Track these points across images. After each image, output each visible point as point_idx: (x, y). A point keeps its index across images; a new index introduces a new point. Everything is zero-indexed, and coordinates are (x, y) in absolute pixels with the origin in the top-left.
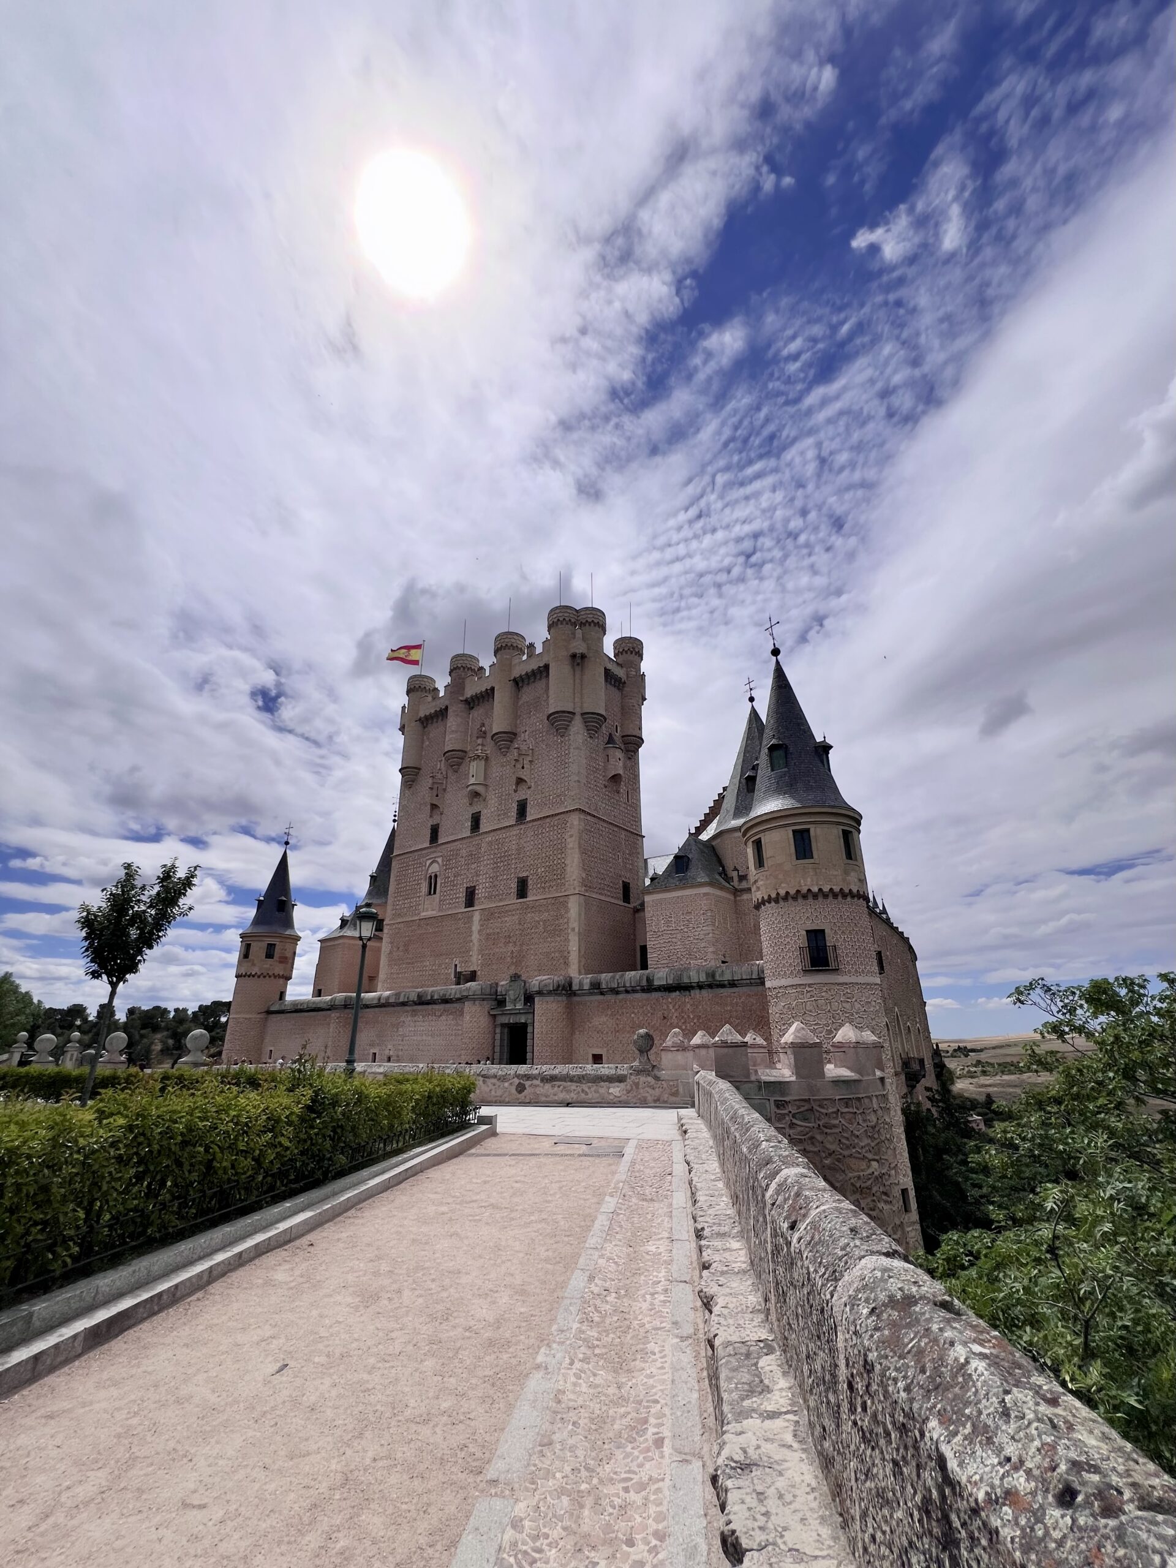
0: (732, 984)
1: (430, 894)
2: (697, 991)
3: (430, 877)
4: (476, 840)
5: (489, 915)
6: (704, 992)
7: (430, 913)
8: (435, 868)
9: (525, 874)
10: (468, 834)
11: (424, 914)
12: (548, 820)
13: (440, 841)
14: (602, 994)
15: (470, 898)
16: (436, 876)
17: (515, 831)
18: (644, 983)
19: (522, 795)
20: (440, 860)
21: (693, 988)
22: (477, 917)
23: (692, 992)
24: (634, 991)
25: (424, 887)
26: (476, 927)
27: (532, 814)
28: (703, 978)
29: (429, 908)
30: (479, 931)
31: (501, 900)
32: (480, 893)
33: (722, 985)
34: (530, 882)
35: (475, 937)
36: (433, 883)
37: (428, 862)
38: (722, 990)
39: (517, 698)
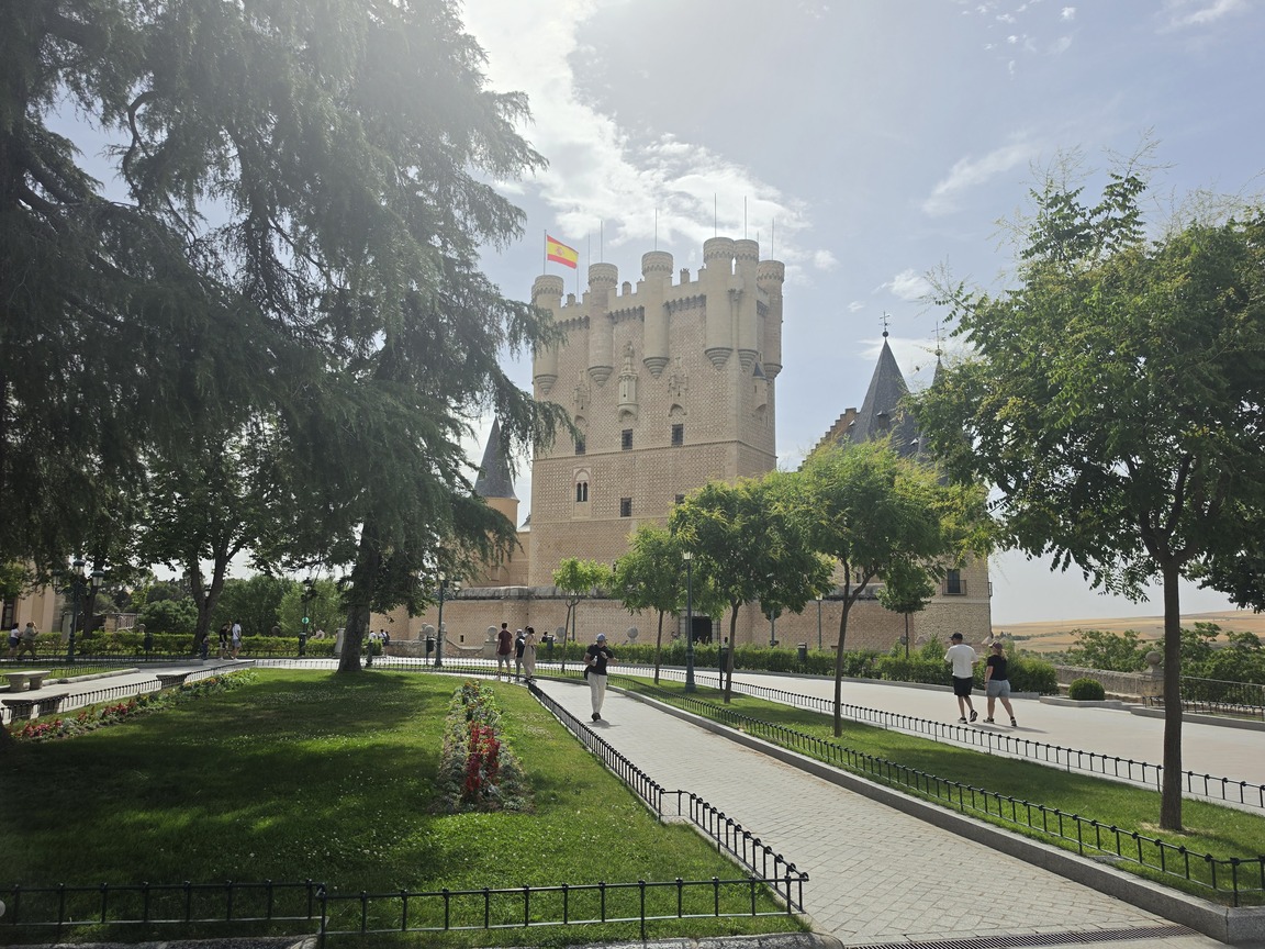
1: (579, 500)
3: (579, 485)
4: (629, 456)
7: (580, 518)
8: (583, 478)
9: (682, 493)
10: (620, 449)
11: (575, 518)
12: (706, 447)
13: (588, 452)
15: (626, 508)
16: (585, 485)
17: (671, 453)
19: (677, 419)
20: (589, 470)
25: (573, 493)
27: (687, 439)
29: (582, 512)
31: (659, 513)
32: (635, 505)
36: (582, 492)
37: (575, 471)
39: (668, 323)
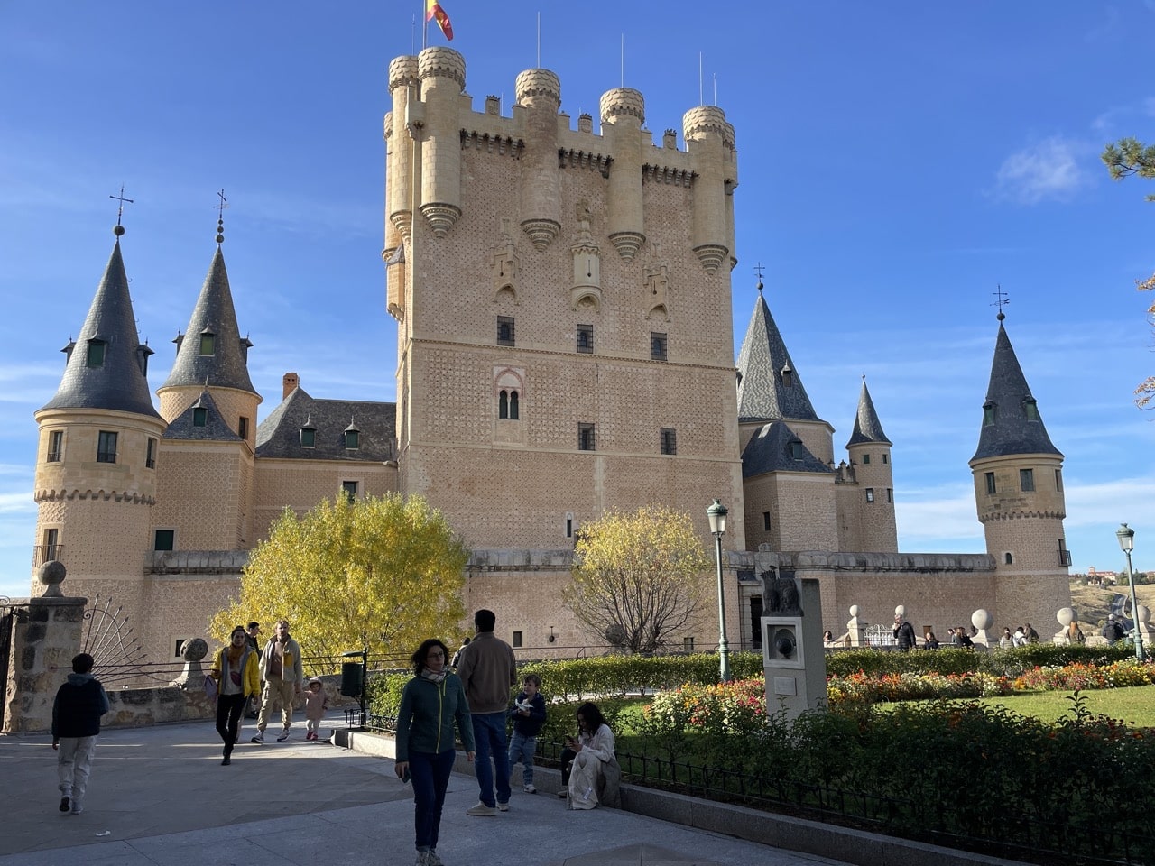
0: (971, 570)
1: (503, 415)
2: (943, 573)
3: (503, 393)
4: (588, 362)
5: (618, 467)
6: (948, 574)
7: (510, 445)
8: (510, 382)
9: (669, 426)
10: (573, 348)
11: (498, 444)
12: (697, 370)
13: (519, 344)
14: (864, 571)
15: (586, 438)
16: (515, 394)
17: (651, 369)
18: (906, 564)
19: (658, 324)
20: (522, 373)
21: (942, 570)
22: (600, 464)
23: (940, 574)
24: (895, 570)
25: (495, 407)
26: (600, 476)
27: (673, 354)
28: (952, 563)
29: (509, 436)
30: (605, 484)
31: (636, 450)
32: (602, 434)
33: (963, 570)
34: (678, 437)
35: (600, 488)
36: (509, 404)
37: (497, 370)
38: (961, 573)
39: (642, 193)
